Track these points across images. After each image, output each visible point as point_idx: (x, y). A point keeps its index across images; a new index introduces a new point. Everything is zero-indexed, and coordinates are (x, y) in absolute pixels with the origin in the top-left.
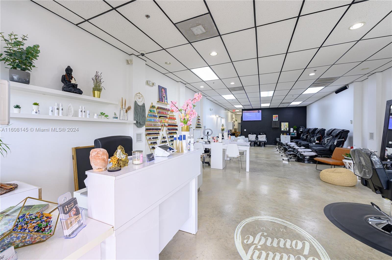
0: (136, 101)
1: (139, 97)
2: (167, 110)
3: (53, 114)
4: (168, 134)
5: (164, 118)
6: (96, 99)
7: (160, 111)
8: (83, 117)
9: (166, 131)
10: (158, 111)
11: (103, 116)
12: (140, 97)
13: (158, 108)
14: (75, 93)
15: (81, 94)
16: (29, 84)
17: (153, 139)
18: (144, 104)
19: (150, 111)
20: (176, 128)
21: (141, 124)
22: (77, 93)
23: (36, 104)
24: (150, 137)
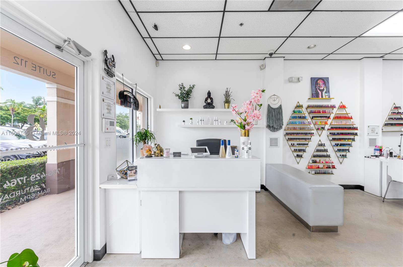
0: (269, 105)
1: (273, 99)
2: (329, 107)
3: (199, 124)
4: (332, 140)
5: (320, 118)
6: (227, 110)
7: (312, 110)
8: (216, 124)
9: (328, 136)
10: (309, 110)
11: (232, 123)
12: (275, 99)
13: (309, 107)
14: (210, 108)
15: (214, 108)
16: (188, 108)
17: (297, 146)
18: (281, 106)
19: (293, 112)
20: (355, 131)
21: (274, 128)
22: (211, 108)
23: (191, 119)
24: (293, 143)
